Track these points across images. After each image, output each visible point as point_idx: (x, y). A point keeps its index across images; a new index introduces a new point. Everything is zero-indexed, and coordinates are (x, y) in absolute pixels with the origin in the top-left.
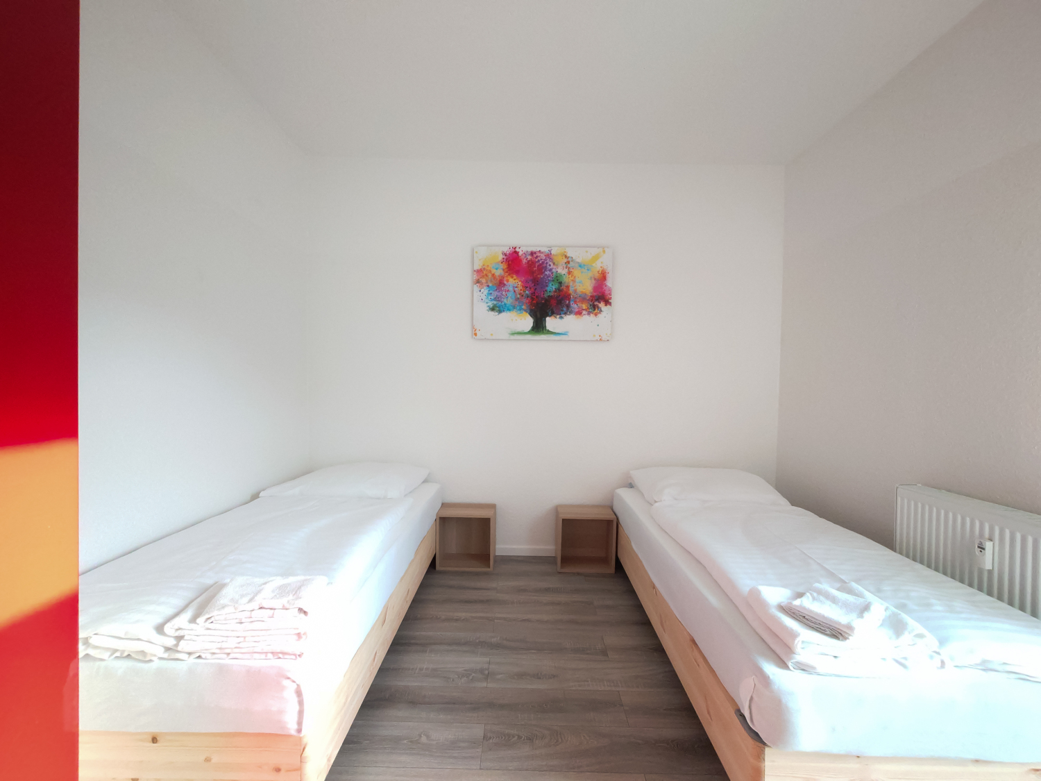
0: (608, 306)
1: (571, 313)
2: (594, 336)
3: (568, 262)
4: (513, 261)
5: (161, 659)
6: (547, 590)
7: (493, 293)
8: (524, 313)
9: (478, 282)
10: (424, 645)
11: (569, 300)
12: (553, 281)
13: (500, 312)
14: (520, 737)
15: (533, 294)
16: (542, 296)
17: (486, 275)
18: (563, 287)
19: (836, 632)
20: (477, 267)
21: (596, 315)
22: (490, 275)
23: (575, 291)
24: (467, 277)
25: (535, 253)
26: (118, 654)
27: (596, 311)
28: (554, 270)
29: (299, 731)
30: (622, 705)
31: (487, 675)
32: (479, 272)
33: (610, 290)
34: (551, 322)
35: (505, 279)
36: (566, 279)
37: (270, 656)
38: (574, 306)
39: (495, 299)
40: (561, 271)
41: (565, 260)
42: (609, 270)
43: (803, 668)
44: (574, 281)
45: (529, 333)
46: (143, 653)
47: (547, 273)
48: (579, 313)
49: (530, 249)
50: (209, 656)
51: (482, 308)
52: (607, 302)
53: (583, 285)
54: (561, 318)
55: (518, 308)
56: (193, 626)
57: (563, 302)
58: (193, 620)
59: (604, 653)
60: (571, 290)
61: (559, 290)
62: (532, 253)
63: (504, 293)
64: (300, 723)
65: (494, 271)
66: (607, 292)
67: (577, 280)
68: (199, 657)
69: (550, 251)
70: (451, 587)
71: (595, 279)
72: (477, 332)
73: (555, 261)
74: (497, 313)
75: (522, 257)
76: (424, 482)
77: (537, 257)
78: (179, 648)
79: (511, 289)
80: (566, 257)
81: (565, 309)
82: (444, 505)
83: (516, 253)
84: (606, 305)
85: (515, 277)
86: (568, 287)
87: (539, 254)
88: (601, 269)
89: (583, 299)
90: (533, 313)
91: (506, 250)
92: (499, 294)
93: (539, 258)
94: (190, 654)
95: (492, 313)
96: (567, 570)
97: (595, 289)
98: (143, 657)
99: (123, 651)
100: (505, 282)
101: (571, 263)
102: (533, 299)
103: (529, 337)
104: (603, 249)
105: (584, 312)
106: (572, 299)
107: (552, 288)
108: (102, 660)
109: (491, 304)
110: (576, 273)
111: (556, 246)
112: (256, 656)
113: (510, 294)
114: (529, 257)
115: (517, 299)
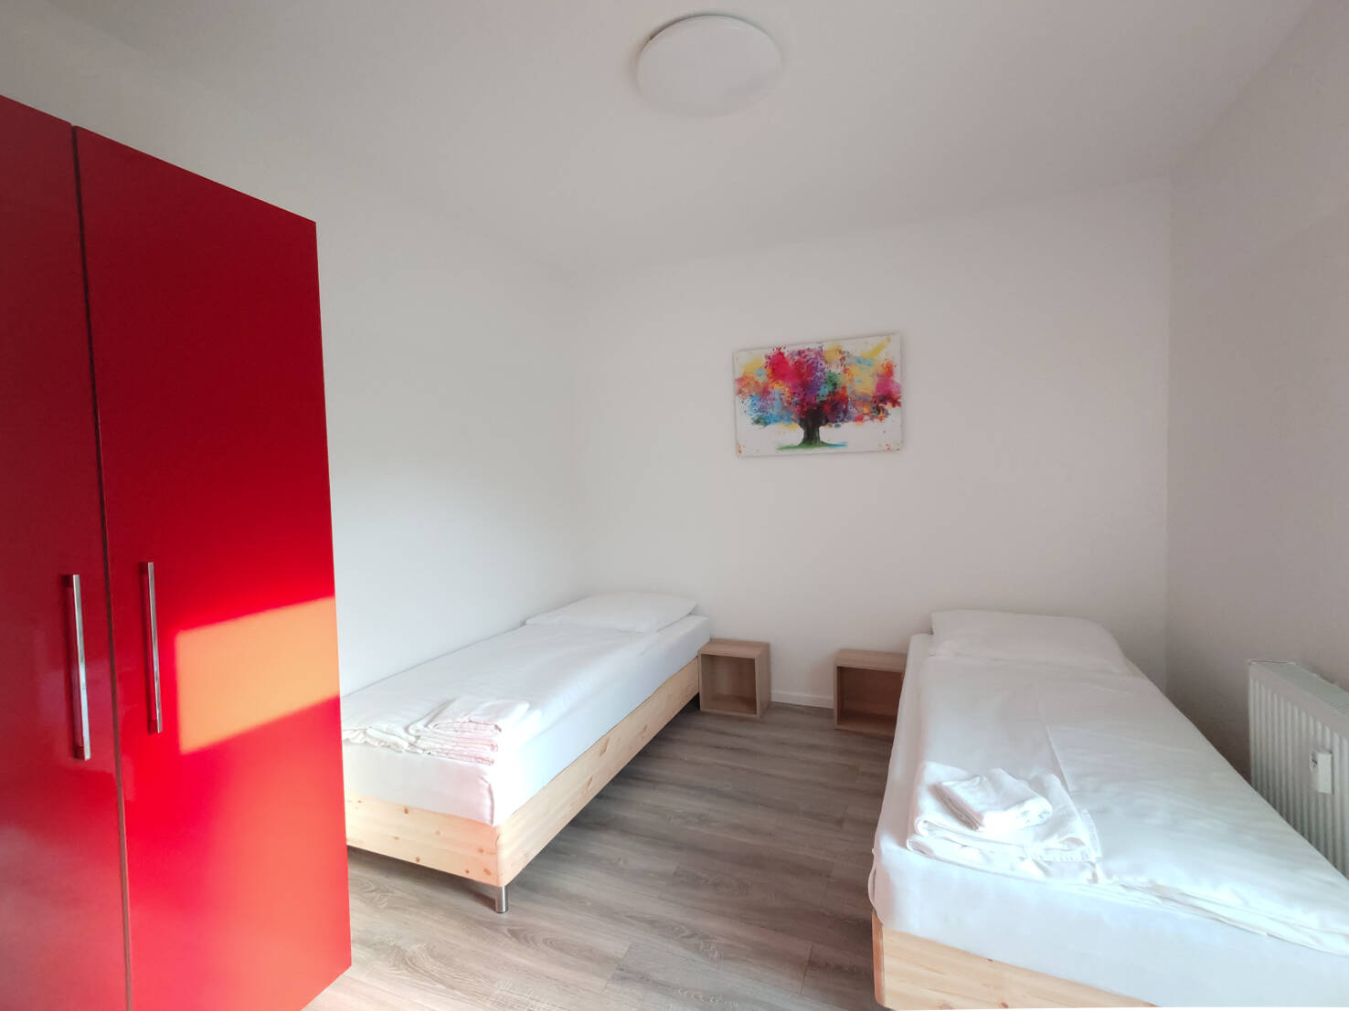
0: (897, 407)
1: (849, 419)
2: (880, 445)
3: (844, 358)
4: (778, 365)
5: (407, 751)
6: (812, 747)
7: (757, 403)
8: (793, 423)
9: (740, 392)
10: (653, 782)
11: (847, 404)
12: (826, 382)
13: (766, 424)
14: (707, 881)
15: (803, 400)
16: (813, 402)
17: (749, 383)
18: (839, 389)
19: (968, 819)
20: (738, 375)
21: (881, 420)
22: (752, 383)
23: (853, 392)
24: (729, 388)
25: (804, 352)
26: (383, 744)
27: (881, 414)
28: (826, 370)
29: (492, 821)
30: (828, 876)
31: (703, 820)
32: (740, 380)
33: (898, 387)
34: (825, 432)
35: (770, 386)
36: (842, 380)
37: (473, 760)
38: (853, 411)
39: (759, 411)
40: (835, 369)
41: (840, 356)
42: (896, 361)
43: (922, 850)
44: (851, 380)
45: (800, 446)
46: (396, 744)
47: (818, 374)
48: (860, 419)
49: (797, 348)
50: (435, 753)
51: (746, 421)
52: (895, 402)
53: (863, 383)
54: (838, 426)
55: (786, 418)
56: (426, 729)
57: (838, 407)
58: (426, 726)
59: (840, 822)
60: (849, 392)
61: (833, 393)
62: (800, 353)
63: (769, 402)
64: (492, 816)
65: (757, 378)
66: (894, 390)
67: (856, 378)
68: (429, 753)
69: (821, 347)
70: (709, 730)
71: (878, 375)
72: (743, 449)
73: (827, 358)
74: (762, 426)
75: (788, 359)
76: (690, 614)
77: (806, 356)
78: (417, 744)
79: (777, 397)
80: (840, 352)
81: (841, 415)
82: (713, 641)
83: (781, 354)
84: (894, 406)
85: (781, 382)
86: (844, 388)
87: (807, 353)
88: (885, 363)
89: (863, 400)
90: (803, 423)
91: (770, 352)
92: (764, 404)
93: (808, 358)
94: (424, 750)
95: (757, 426)
96: (841, 727)
97: (879, 387)
98: (394, 747)
99: (386, 742)
100: (770, 390)
101: (847, 359)
102: (802, 407)
103: (800, 451)
104: (888, 336)
105: (866, 417)
106: (850, 403)
107: (824, 391)
108: (374, 747)
109: (755, 416)
110: (854, 370)
111: (827, 341)
112: (465, 758)
113: (777, 403)
114: (797, 358)
115: (784, 408)
